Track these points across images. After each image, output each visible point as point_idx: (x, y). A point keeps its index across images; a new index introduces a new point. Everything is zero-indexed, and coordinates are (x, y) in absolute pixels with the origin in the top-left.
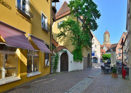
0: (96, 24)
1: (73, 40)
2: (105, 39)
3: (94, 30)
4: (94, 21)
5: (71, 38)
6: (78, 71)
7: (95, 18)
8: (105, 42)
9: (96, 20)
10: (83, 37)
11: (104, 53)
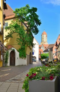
0: (37, 29)
1: (19, 41)
2: (43, 40)
3: (36, 34)
4: (36, 27)
5: (17, 39)
6: (22, 65)
7: (37, 25)
8: (43, 43)
9: (37, 26)
10: (27, 39)
11: (42, 53)
